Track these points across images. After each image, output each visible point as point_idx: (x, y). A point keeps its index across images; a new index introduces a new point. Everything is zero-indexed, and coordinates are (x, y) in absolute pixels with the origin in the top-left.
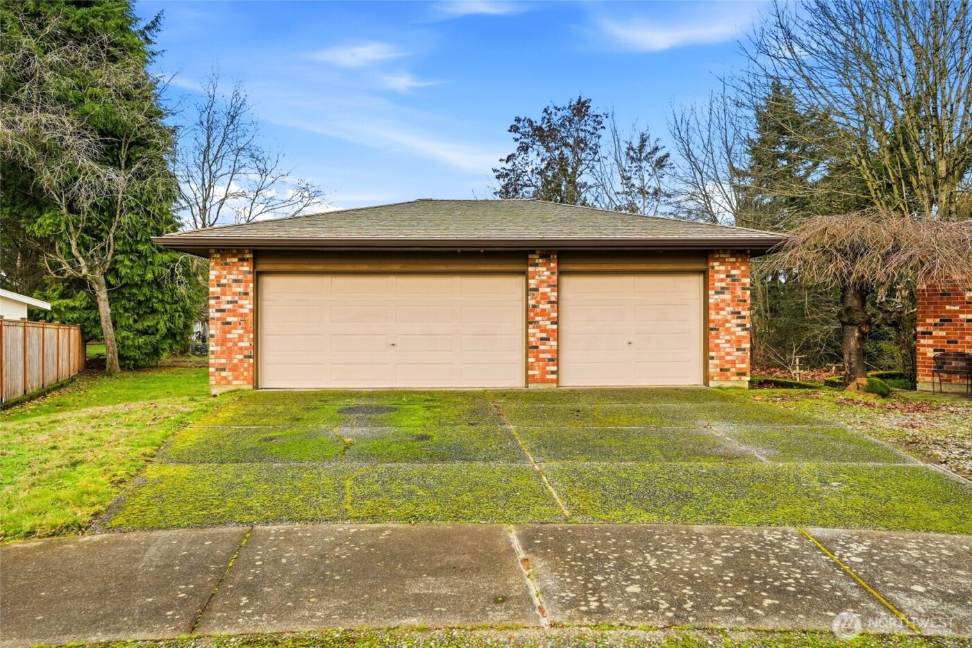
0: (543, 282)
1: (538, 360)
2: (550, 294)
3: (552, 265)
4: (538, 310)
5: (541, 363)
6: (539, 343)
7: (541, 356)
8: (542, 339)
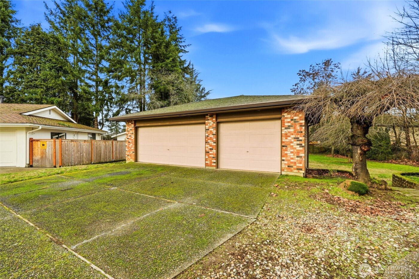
0: (211, 126)
1: (209, 157)
2: (213, 131)
3: (214, 119)
4: (209, 138)
5: (210, 159)
6: (209, 150)
7: (210, 156)
8: (210, 149)
